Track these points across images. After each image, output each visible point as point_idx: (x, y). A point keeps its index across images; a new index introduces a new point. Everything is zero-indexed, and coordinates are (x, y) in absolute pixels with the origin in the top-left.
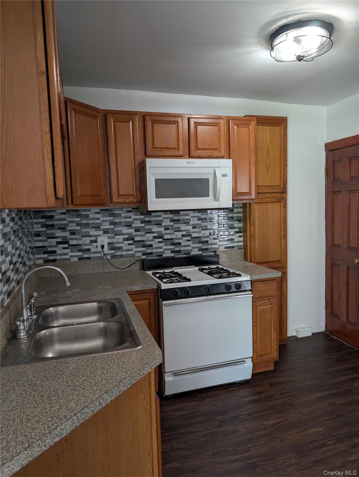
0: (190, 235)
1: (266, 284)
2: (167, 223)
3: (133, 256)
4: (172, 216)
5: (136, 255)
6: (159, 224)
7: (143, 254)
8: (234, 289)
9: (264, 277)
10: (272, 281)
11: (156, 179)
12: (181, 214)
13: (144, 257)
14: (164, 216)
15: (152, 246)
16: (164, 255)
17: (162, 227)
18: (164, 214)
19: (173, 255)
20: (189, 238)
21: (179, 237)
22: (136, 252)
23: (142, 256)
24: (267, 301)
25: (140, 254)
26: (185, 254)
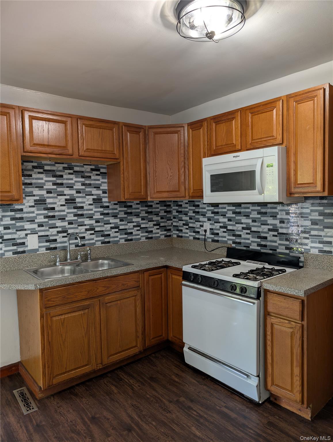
0: (277, 230)
1: (285, 299)
2: (254, 215)
3: (226, 242)
4: (259, 208)
5: (228, 242)
6: (247, 216)
7: (234, 243)
8: (238, 291)
9: (280, 291)
10: (293, 299)
11: (211, 176)
12: (268, 206)
13: (234, 245)
14: (252, 208)
15: (241, 236)
16: (251, 247)
17: (250, 219)
18: (252, 206)
19: (259, 248)
20: (276, 233)
21: (266, 231)
22: (228, 239)
23: (233, 244)
24: (287, 322)
25: (231, 242)
26: (271, 250)
